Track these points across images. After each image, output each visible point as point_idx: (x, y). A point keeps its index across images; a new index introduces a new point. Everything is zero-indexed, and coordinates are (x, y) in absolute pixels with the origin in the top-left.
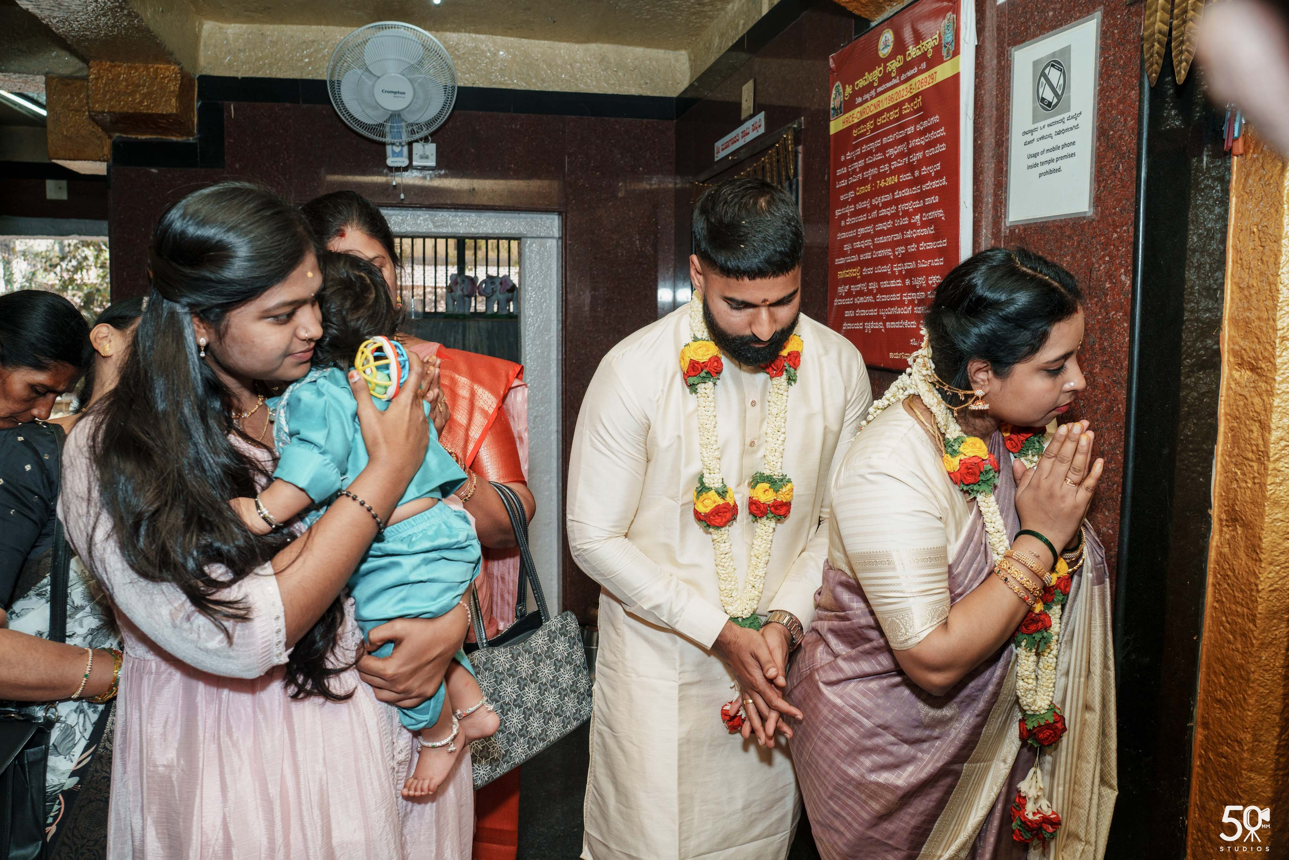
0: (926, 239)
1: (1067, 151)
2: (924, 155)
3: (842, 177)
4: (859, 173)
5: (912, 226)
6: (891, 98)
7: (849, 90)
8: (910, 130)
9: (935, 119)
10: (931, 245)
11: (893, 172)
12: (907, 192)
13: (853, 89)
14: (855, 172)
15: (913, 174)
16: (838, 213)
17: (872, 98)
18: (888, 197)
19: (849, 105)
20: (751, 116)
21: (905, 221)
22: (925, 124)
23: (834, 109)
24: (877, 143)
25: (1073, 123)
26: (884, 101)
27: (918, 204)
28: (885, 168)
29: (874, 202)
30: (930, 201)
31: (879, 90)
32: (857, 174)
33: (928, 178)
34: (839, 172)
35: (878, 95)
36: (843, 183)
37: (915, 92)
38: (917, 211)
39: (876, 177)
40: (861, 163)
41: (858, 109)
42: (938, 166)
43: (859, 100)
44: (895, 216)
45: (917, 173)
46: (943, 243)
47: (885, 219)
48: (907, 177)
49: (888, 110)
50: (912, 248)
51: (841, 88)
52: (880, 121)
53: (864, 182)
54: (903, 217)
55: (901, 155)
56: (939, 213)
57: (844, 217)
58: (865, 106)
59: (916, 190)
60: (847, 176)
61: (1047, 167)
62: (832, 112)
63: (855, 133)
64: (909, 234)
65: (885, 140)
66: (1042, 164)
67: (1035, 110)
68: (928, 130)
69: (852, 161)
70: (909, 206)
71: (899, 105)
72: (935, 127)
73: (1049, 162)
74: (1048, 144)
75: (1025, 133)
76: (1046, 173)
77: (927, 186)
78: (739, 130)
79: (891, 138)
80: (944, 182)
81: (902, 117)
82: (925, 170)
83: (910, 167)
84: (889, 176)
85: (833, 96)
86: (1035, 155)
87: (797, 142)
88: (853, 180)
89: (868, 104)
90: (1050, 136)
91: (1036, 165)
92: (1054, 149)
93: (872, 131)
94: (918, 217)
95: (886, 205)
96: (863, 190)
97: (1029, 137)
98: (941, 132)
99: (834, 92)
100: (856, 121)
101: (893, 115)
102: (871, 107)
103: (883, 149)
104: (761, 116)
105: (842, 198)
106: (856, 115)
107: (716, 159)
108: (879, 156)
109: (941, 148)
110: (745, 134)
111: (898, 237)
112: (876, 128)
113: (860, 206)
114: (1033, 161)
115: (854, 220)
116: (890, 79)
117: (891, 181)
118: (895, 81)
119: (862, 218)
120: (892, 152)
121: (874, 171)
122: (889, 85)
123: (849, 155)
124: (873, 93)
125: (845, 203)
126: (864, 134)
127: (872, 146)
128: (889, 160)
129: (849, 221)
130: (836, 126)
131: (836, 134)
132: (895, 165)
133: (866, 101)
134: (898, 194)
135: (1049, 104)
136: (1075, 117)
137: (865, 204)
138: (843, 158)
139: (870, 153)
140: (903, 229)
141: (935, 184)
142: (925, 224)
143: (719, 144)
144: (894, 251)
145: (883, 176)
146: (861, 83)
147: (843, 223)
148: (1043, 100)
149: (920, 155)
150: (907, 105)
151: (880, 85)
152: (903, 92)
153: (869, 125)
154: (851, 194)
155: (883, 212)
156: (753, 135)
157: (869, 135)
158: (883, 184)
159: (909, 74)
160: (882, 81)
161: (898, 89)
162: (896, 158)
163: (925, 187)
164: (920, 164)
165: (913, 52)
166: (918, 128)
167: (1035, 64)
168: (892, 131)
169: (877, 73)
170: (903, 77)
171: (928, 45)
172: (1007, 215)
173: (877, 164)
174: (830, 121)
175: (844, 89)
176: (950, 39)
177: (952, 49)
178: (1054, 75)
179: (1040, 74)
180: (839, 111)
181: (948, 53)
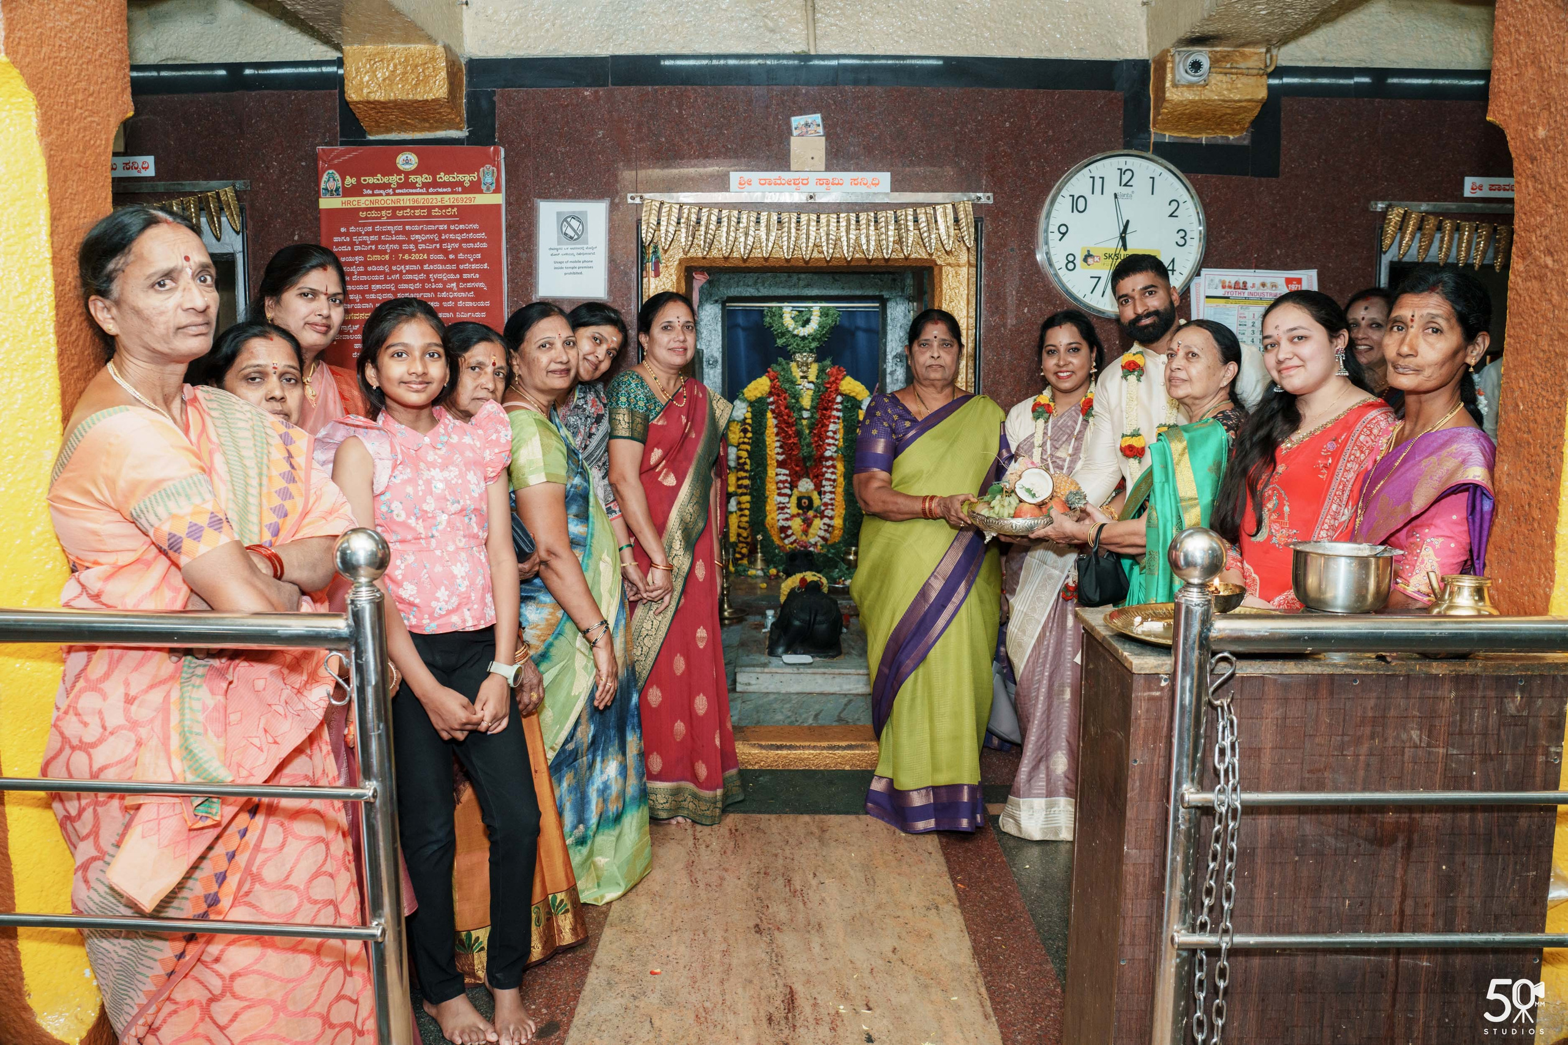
0: (466, 299)
1: (589, 264)
2: (460, 246)
3: (343, 244)
5: (448, 290)
6: (414, 200)
7: (350, 181)
8: (444, 227)
9: (476, 226)
10: (469, 304)
11: (418, 251)
12: (440, 267)
13: (360, 183)
14: (366, 244)
15: (447, 256)
17: (388, 195)
18: (415, 267)
19: (353, 193)
21: (440, 286)
22: (462, 227)
23: (326, 190)
24: (400, 228)
25: (591, 251)
26: (406, 201)
27: (452, 276)
28: (413, 247)
29: (394, 268)
30: (468, 276)
31: (397, 191)
32: (369, 245)
33: (465, 261)
34: (336, 239)
35: (395, 194)
36: (349, 250)
37: (445, 203)
38: (451, 281)
39: (396, 252)
40: (376, 238)
41: (370, 199)
42: (479, 256)
43: (367, 192)
44: (425, 281)
45: (451, 256)
46: (485, 304)
47: (411, 281)
48: (441, 257)
49: (412, 208)
50: (449, 304)
51: (340, 178)
52: (399, 213)
53: (378, 252)
54: (438, 283)
55: (431, 241)
56: (481, 285)
58: (380, 198)
59: (450, 267)
60: (351, 244)
61: (571, 271)
62: (322, 191)
63: (364, 215)
64: (447, 295)
65: (407, 228)
66: (568, 268)
68: (468, 231)
69: (359, 234)
70: (444, 277)
71: (430, 208)
72: (474, 231)
73: (574, 268)
74: (571, 258)
75: (551, 249)
76: (570, 273)
77: (464, 267)
79: (416, 228)
80: (485, 267)
81: (428, 215)
82: (461, 256)
83: (442, 251)
84: (415, 253)
85: (325, 179)
86: (561, 262)
88: (357, 248)
89: (383, 198)
90: (574, 255)
91: (562, 268)
92: (576, 262)
93: (388, 218)
94: (456, 285)
95: (409, 272)
96: (378, 258)
97: (555, 252)
98: (482, 236)
99: (325, 176)
100: (364, 206)
101: (421, 213)
102: (385, 200)
103: (407, 233)
104: (147, 159)
106: (362, 202)
108: (402, 238)
109: (484, 245)
112: (394, 216)
113: (374, 269)
114: (559, 265)
115: (365, 278)
116: (414, 187)
117: (418, 257)
118: (418, 190)
119: (378, 278)
120: (416, 237)
121: (394, 247)
122: (411, 191)
123: (352, 229)
124: (391, 191)
126: (379, 218)
127: (389, 228)
128: (416, 242)
129: (360, 279)
131: (331, 209)
132: (421, 247)
133: (381, 195)
134: (428, 267)
135: (571, 238)
136: (593, 248)
137: (383, 268)
138: (343, 230)
139: (389, 233)
140: (437, 291)
141: (474, 266)
142: (463, 290)
145: (407, 252)
146: (371, 180)
148: (566, 234)
149: (456, 245)
150: (437, 210)
151: (399, 188)
152: (435, 200)
153: (387, 214)
154: (359, 259)
155: (408, 277)
157: (384, 220)
158: (406, 257)
159: (440, 190)
160: (400, 186)
161: (425, 197)
162: (424, 242)
163: (461, 267)
164: (455, 251)
165: (443, 177)
166: (452, 227)
167: (559, 214)
168: (419, 223)
169: (394, 179)
170: (431, 190)
171: (467, 179)
172: (536, 292)
173: (400, 243)
174: (319, 197)
175: (343, 180)
176: (490, 181)
177: (493, 187)
178: (575, 223)
179: (564, 219)
180: (334, 193)
181: (488, 189)
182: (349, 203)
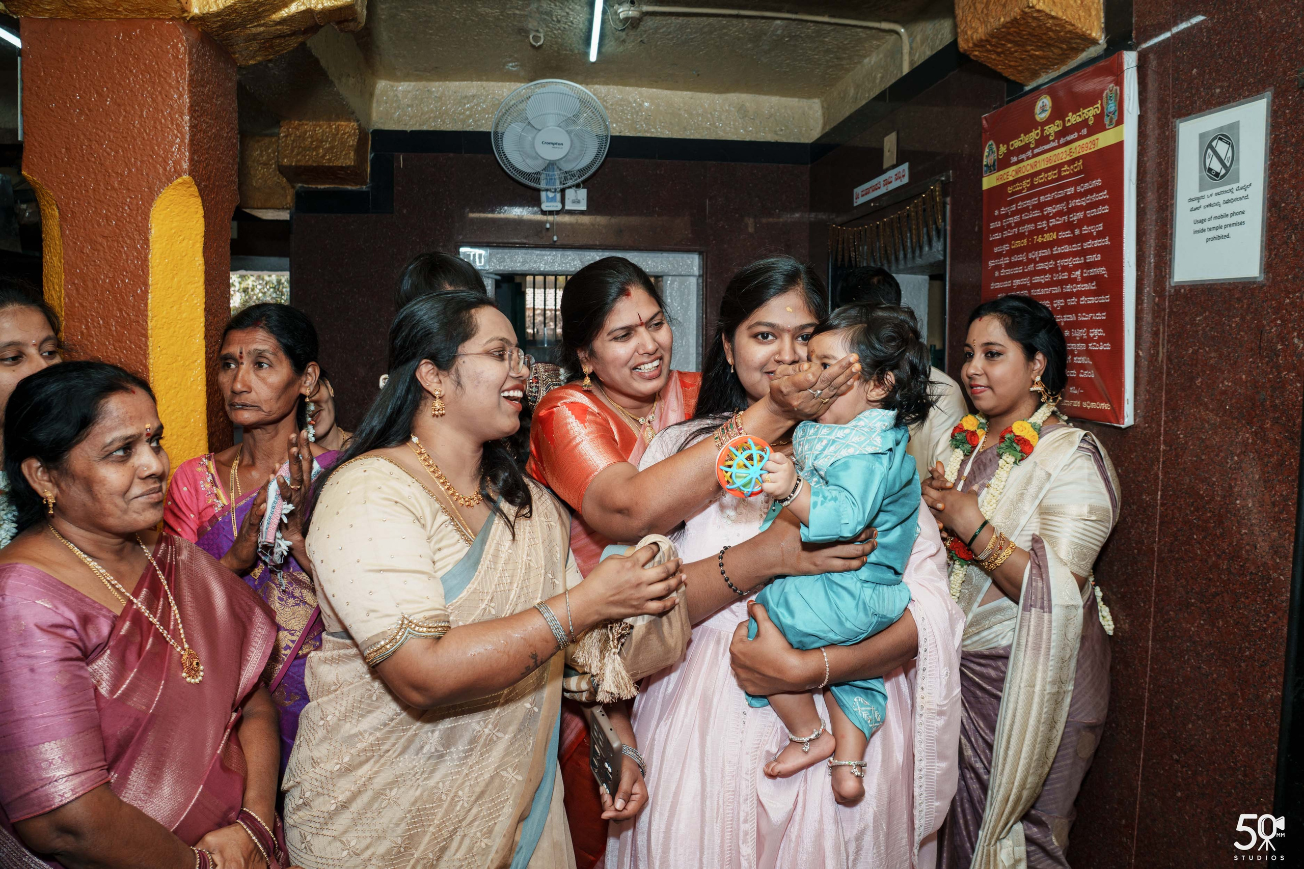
0: (1088, 293)
1: (1236, 219)
2: (1085, 215)
3: (996, 230)
4: (1014, 227)
5: (1073, 281)
6: (1049, 160)
7: (1003, 149)
8: (1070, 191)
9: (1098, 182)
10: (1092, 300)
11: (1051, 229)
12: (1066, 249)
13: (1008, 149)
14: (1009, 227)
15: (1073, 232)
16: (991, 263)
17: (1028, 158)
18: (1046, 252)
19: (1003, 163)
20: (894, 167)
21: (1065, 276)
22: (1086, 186)
23: (986, 166)
24: (1035, 201)
25: (1241, 193)
26: (1042, 162)
27: (1078, 261)
28: (1043, 224)
29: (1031, 256)
30: (1091, 258)
31: (1036, 151)
32: (1012, 228)
33: (1089, 236)
34: (993, 226)
35: (1035, 156)
36: (997, 236)
37: (1075, 156)
38: (1076, 268)
39: (1032, 233)
40: (1017, 218)
41: (1014, 168)
42: (1100, 227)
43: (1014, 159)
44: (1053, 271)
45: (1077, 232)
46: (1105, 299)
47: (1043, 272)
48: (1067, 234)
49: (1046, 170)
50: (1072, 301)
51: (994, 146)
52: (1037, 181)
53: (1020, 236)
54: (1063, 271)
55: (1060, 214)
56: (1102, 270)
57: (998, 268)
58: (1021, 165)
59: (1076, 247)
60: (1001, 229)
61: (1214, 233)
62: (985, 168)
63: (1010, 190)
64: (1068, 288)
65: (1042, 199)
66: (1210, 229)
67: (1201, 179)
68: (1090, 192)
69: (1006, 216)
70: (1069, 262)
71: (1058, 167)
72: (1098, 190)
73: (1217, 228)
74: (1216, 211)
75: (1191, 200)
76: (1214, 238)
77: (1088, 245)
78: (881, 179)
79: (1049, 197)
80: (1106, 241)
81: (1061, 178)
82: (1086, 229)
83: (1069, 226)
84: (1047, 232)
85: (986, 154)
86: (1202, 221)
87: (944, 194)
88: (1007, 234)
89: (1025, 163)
90: (1218, 204)
91: (1203, 231)
92: (1222, 217)
93: (1029, 189)
94: (1078, 273)
95: (1043, 259)
96: (1018, 244)
97: (1195, 204)
98: (1104, 195)
99: (987, 150)
100: (1011, 178)
101: (1051, 175)
102: (1028, 167)
103: (1041, 206)
104: (906, 166)
105: (996, 250)
106: (1010, 173)
107: (855, 205)
108: (1037, 214)
109: (1105, 209)
110: (887, 182)
111: (1056, 290)
112: (1033, 186)
113: (1015, 259)
114: (1199, 226)
115: (1009, 272)
116: (1048, 142)
117: (1049, 237)
118: (1053, 145)
119: (1018, 270)
120: (1049, 210)
121: (1031, 227)
122: (1046, 147)
123: (1003, 210)
124: (1029, 153)
125: (999, 255)
126: (1020, 191)
127: (1028, 203)
128: (1047, 218)
129: (1004, 272)
130: (989, 182)
131: (991, 190)
132: (1053, 222)
133: (1022, 161)
134: (1057, 250)
135: (1217, 174)
136: (1244, 188)
137: (1022, 257)
138: (996, 213)
139: (1026, 210)
140: (1062, 283)
141: (1097, 243)
142: (1086, 280)
143: (858, 190)
144: (1052, 303)
145: (1041, 232)
146: (1017, 144)
147: (997, 274)
148: (1210, 170)
149: (1080, 215)
150: (1066, 167)
151: (1037, 147)
152: (1062, 155)
153: (1026, 184)
154: (1006, 247)
155: (1041, 266)
156: (895, 184)
157: (1025, 193)
158: (1040, 240)
159: (1069, 138)
160: (1039, 143)
161: (1056, 152)
162: (1054, 216)
163: (1087, 245)
164: (1081, 223)
165: (1073, 119)
166: (1079, 189)
167: (1202, 136)
168: (1050, 191)
169: (1033, 135)
170: (1062, 141)
171: (1090, 113)
172: (1171, 275)
173: (1034, 220)
174: (982, 177)
175: (998, 148)
176: (1112, 109)
177: (1115, 118)
178: (1222, 148)
179: (1207, 145)
180: (993, 168)
181: (1111, 121)
182: (1001, 178)
